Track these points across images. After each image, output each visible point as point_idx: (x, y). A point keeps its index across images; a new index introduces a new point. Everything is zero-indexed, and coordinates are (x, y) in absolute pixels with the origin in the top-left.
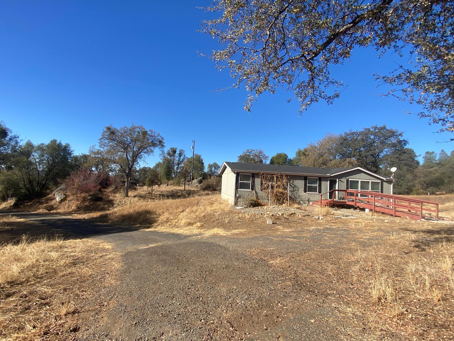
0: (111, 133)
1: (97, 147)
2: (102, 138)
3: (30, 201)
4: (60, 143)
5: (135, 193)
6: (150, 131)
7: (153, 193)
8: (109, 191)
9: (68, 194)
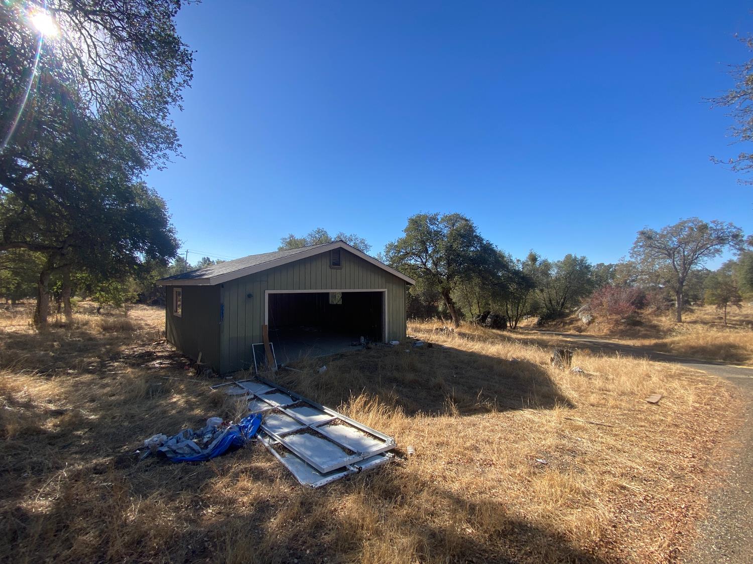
0: (647, 237)
1: (628, 259)
2: (635, 247)
3: (554, 320)
4: (575, 257)
5: (693, 317)
6: (712, 222)
7: (728, 318)
8: (648, 312)
9: (595, 315)
